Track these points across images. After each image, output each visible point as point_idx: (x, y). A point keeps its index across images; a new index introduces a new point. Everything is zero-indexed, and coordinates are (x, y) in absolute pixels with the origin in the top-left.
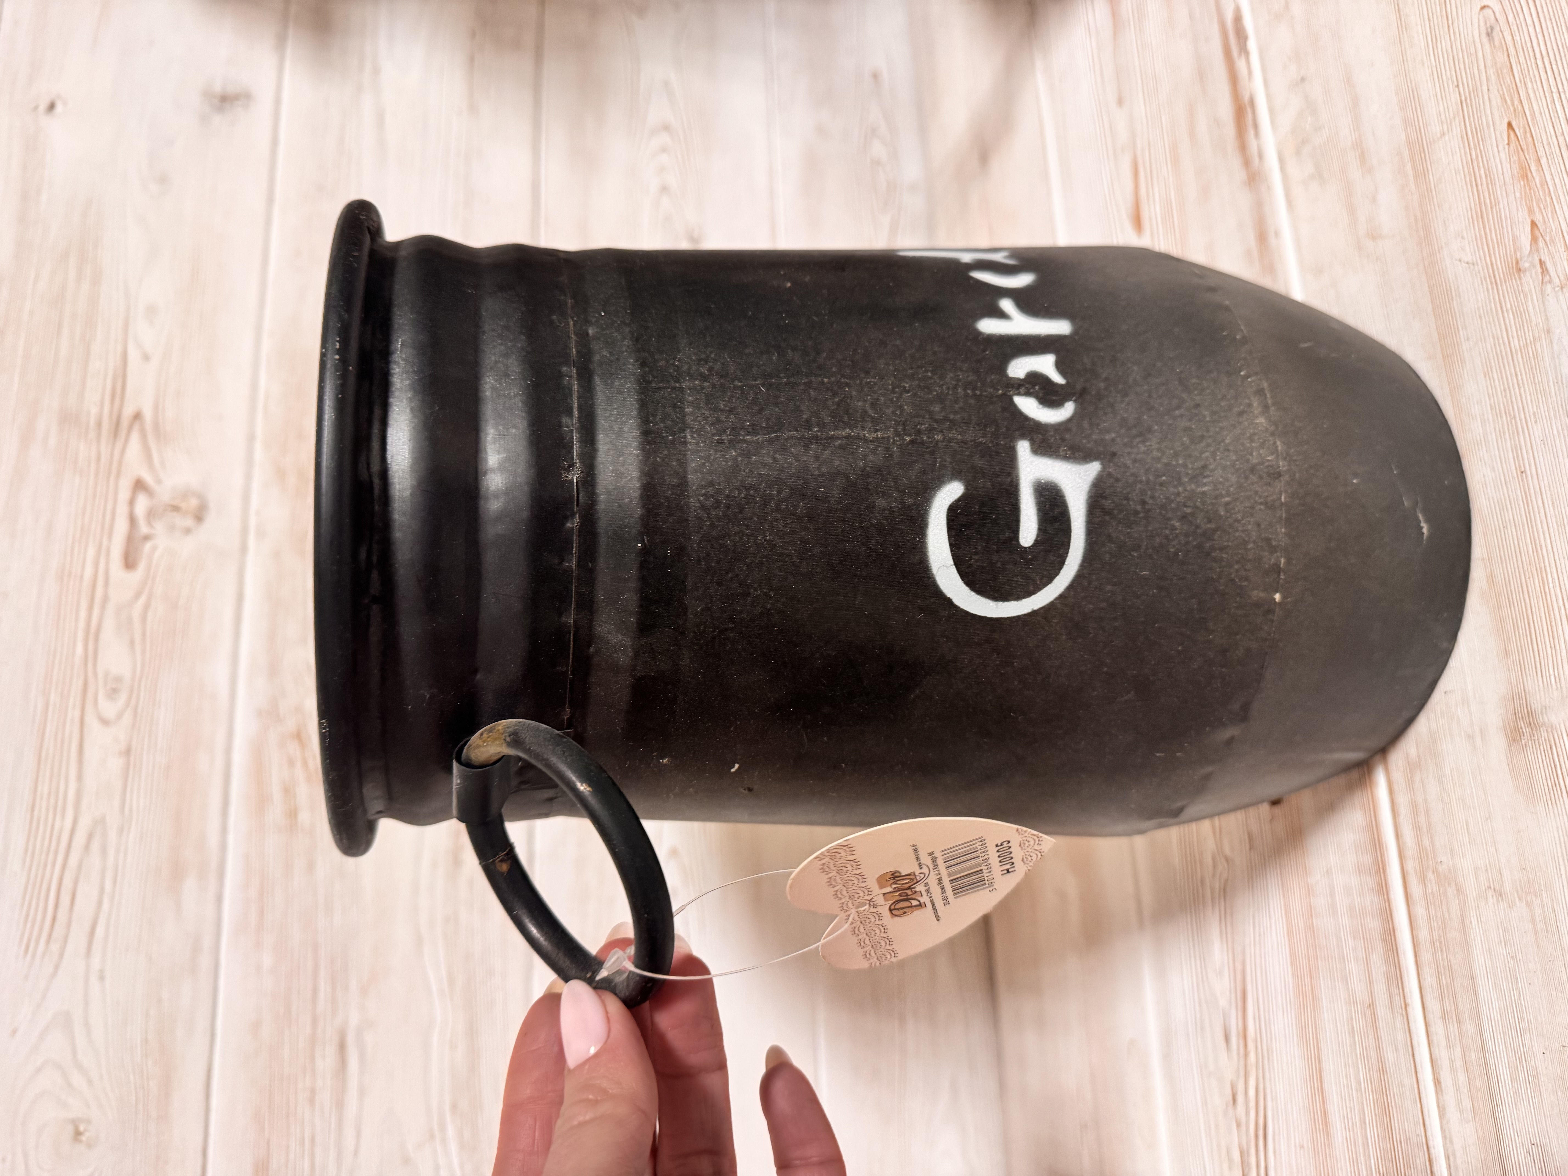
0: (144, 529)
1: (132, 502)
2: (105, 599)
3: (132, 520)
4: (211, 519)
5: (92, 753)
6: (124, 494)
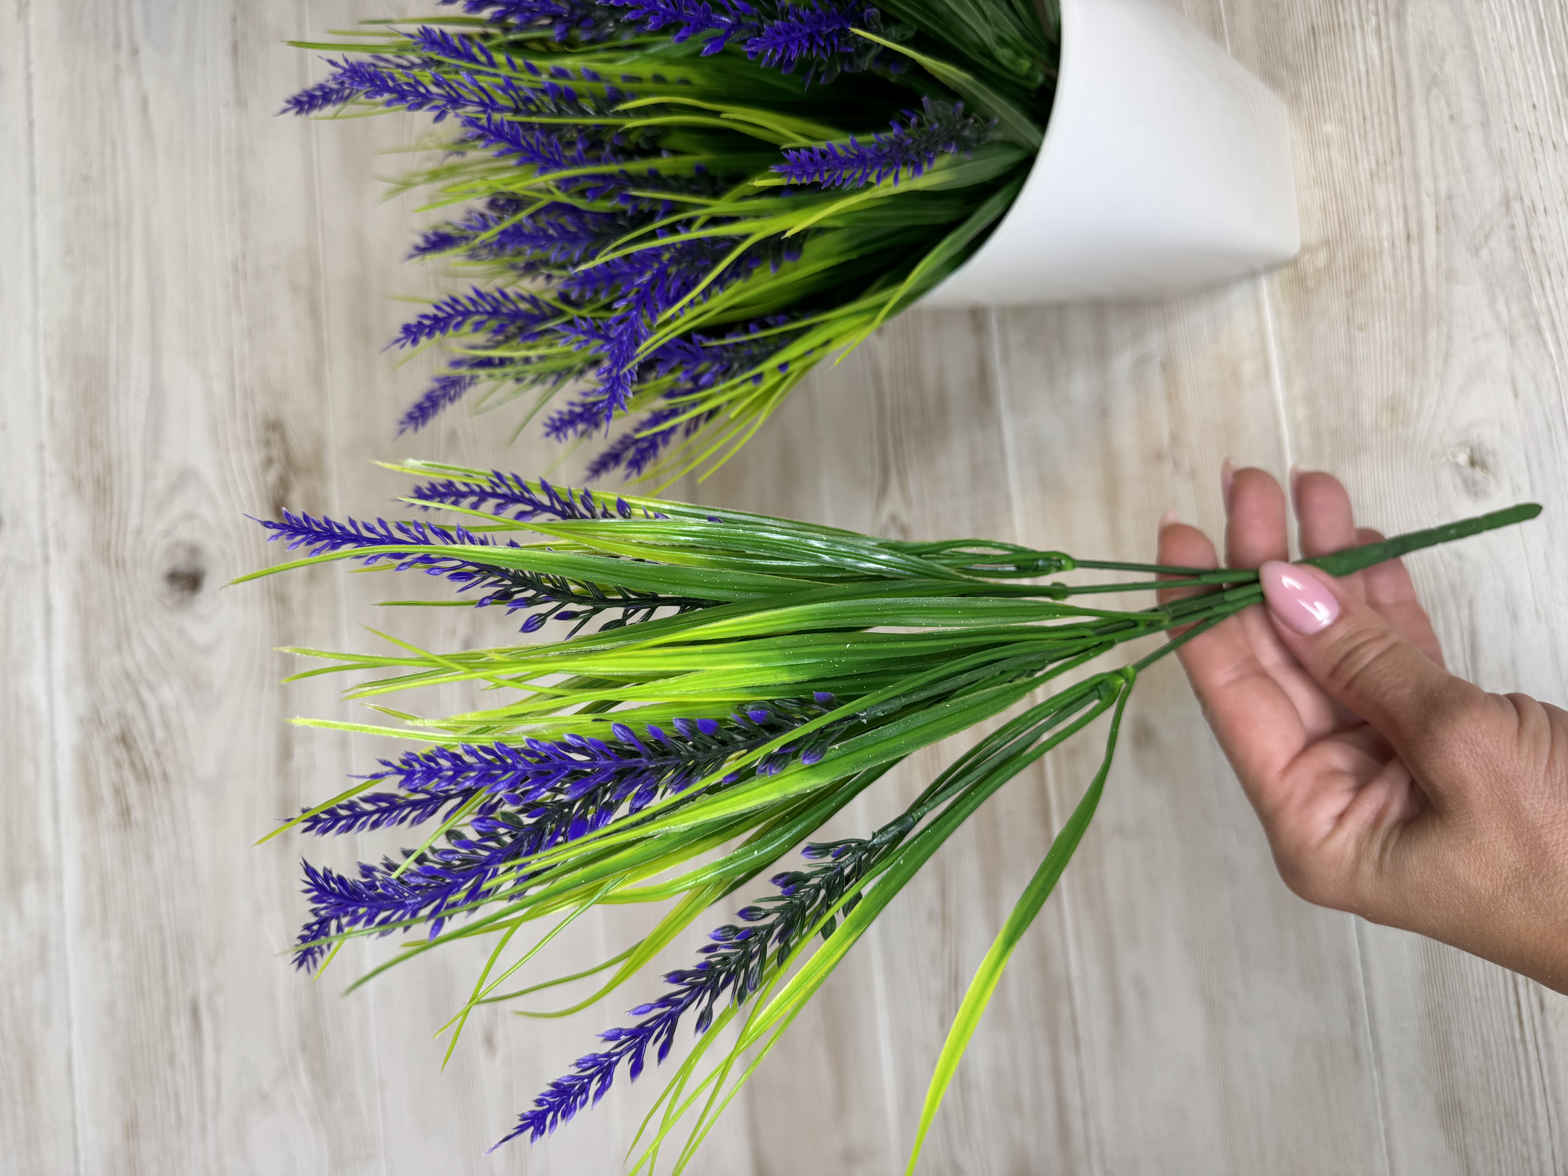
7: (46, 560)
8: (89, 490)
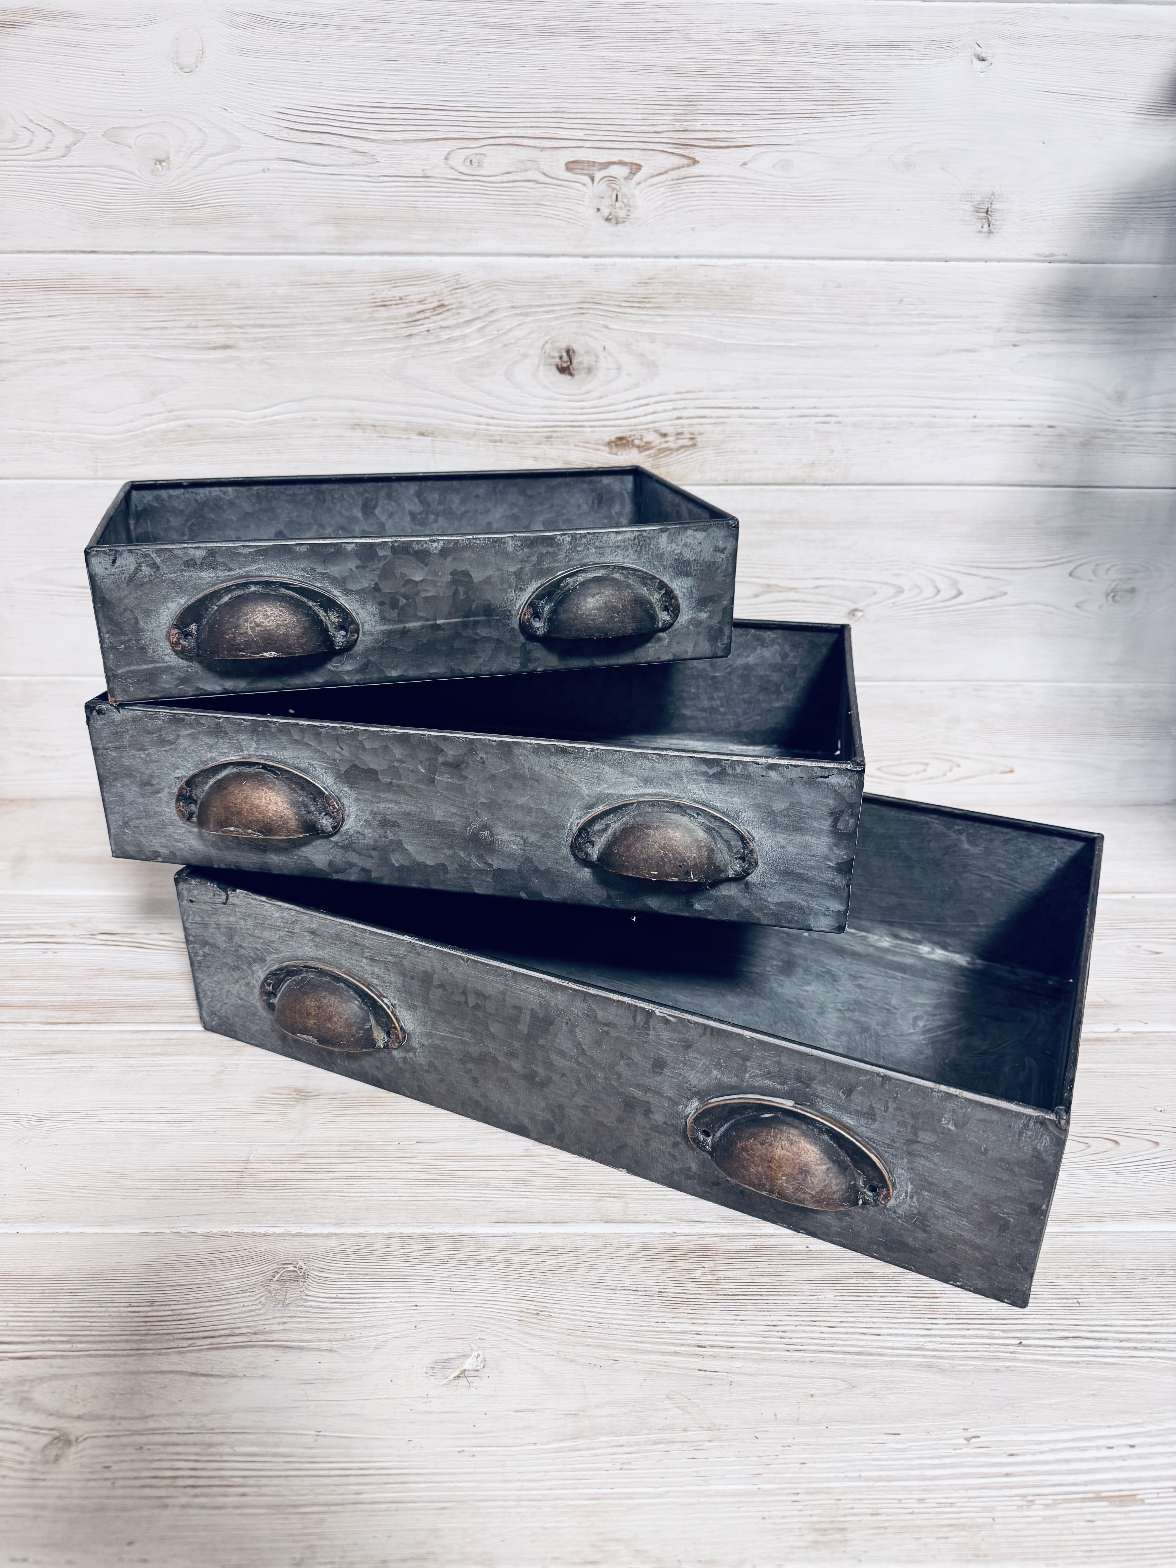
0: (599, 175)
1: (621, 163)
2: (542, 149)
3: (606, 165)
4: (609, 227)
5: (424, 149)
6: (627, 157)
7: (586, 256)
8: (642, 291)
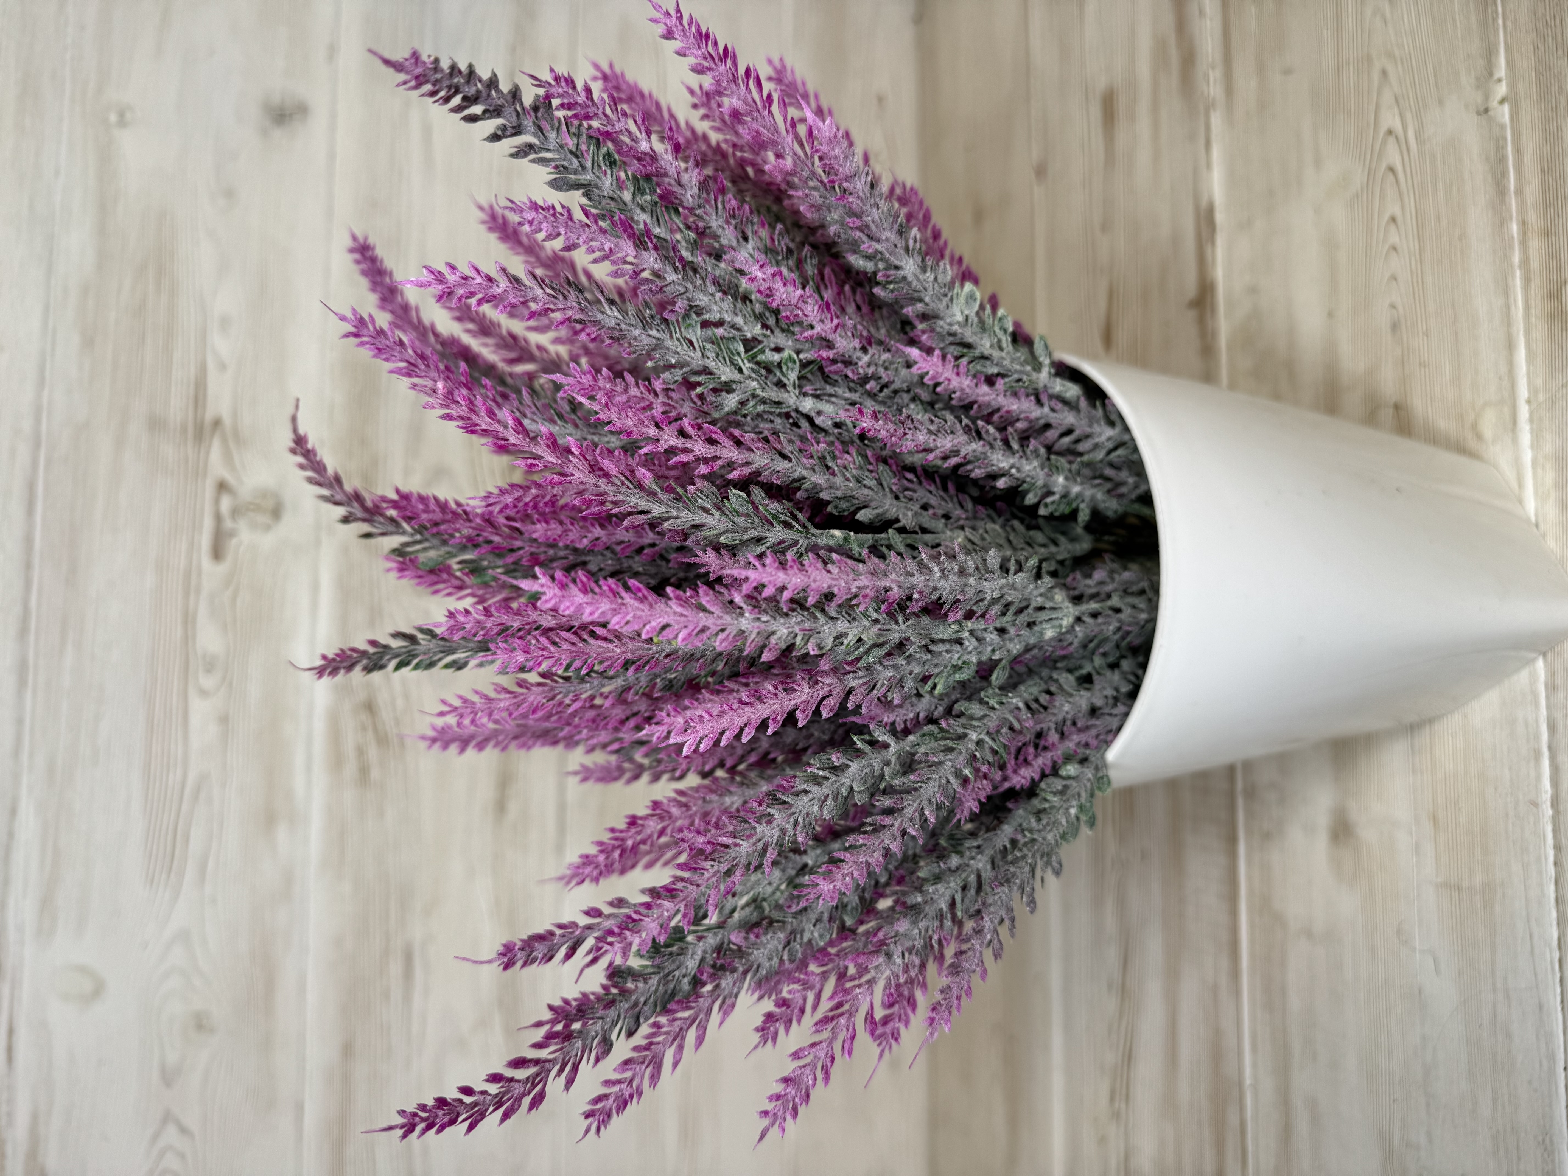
0: (228, 524)
1: (217, 501)
2: (199, 588)
3: (218, 518)
4: (286, 518)
5: (196, 722)
6: (210, 494)
